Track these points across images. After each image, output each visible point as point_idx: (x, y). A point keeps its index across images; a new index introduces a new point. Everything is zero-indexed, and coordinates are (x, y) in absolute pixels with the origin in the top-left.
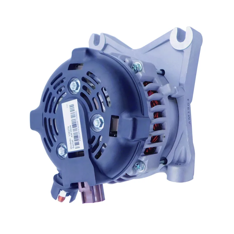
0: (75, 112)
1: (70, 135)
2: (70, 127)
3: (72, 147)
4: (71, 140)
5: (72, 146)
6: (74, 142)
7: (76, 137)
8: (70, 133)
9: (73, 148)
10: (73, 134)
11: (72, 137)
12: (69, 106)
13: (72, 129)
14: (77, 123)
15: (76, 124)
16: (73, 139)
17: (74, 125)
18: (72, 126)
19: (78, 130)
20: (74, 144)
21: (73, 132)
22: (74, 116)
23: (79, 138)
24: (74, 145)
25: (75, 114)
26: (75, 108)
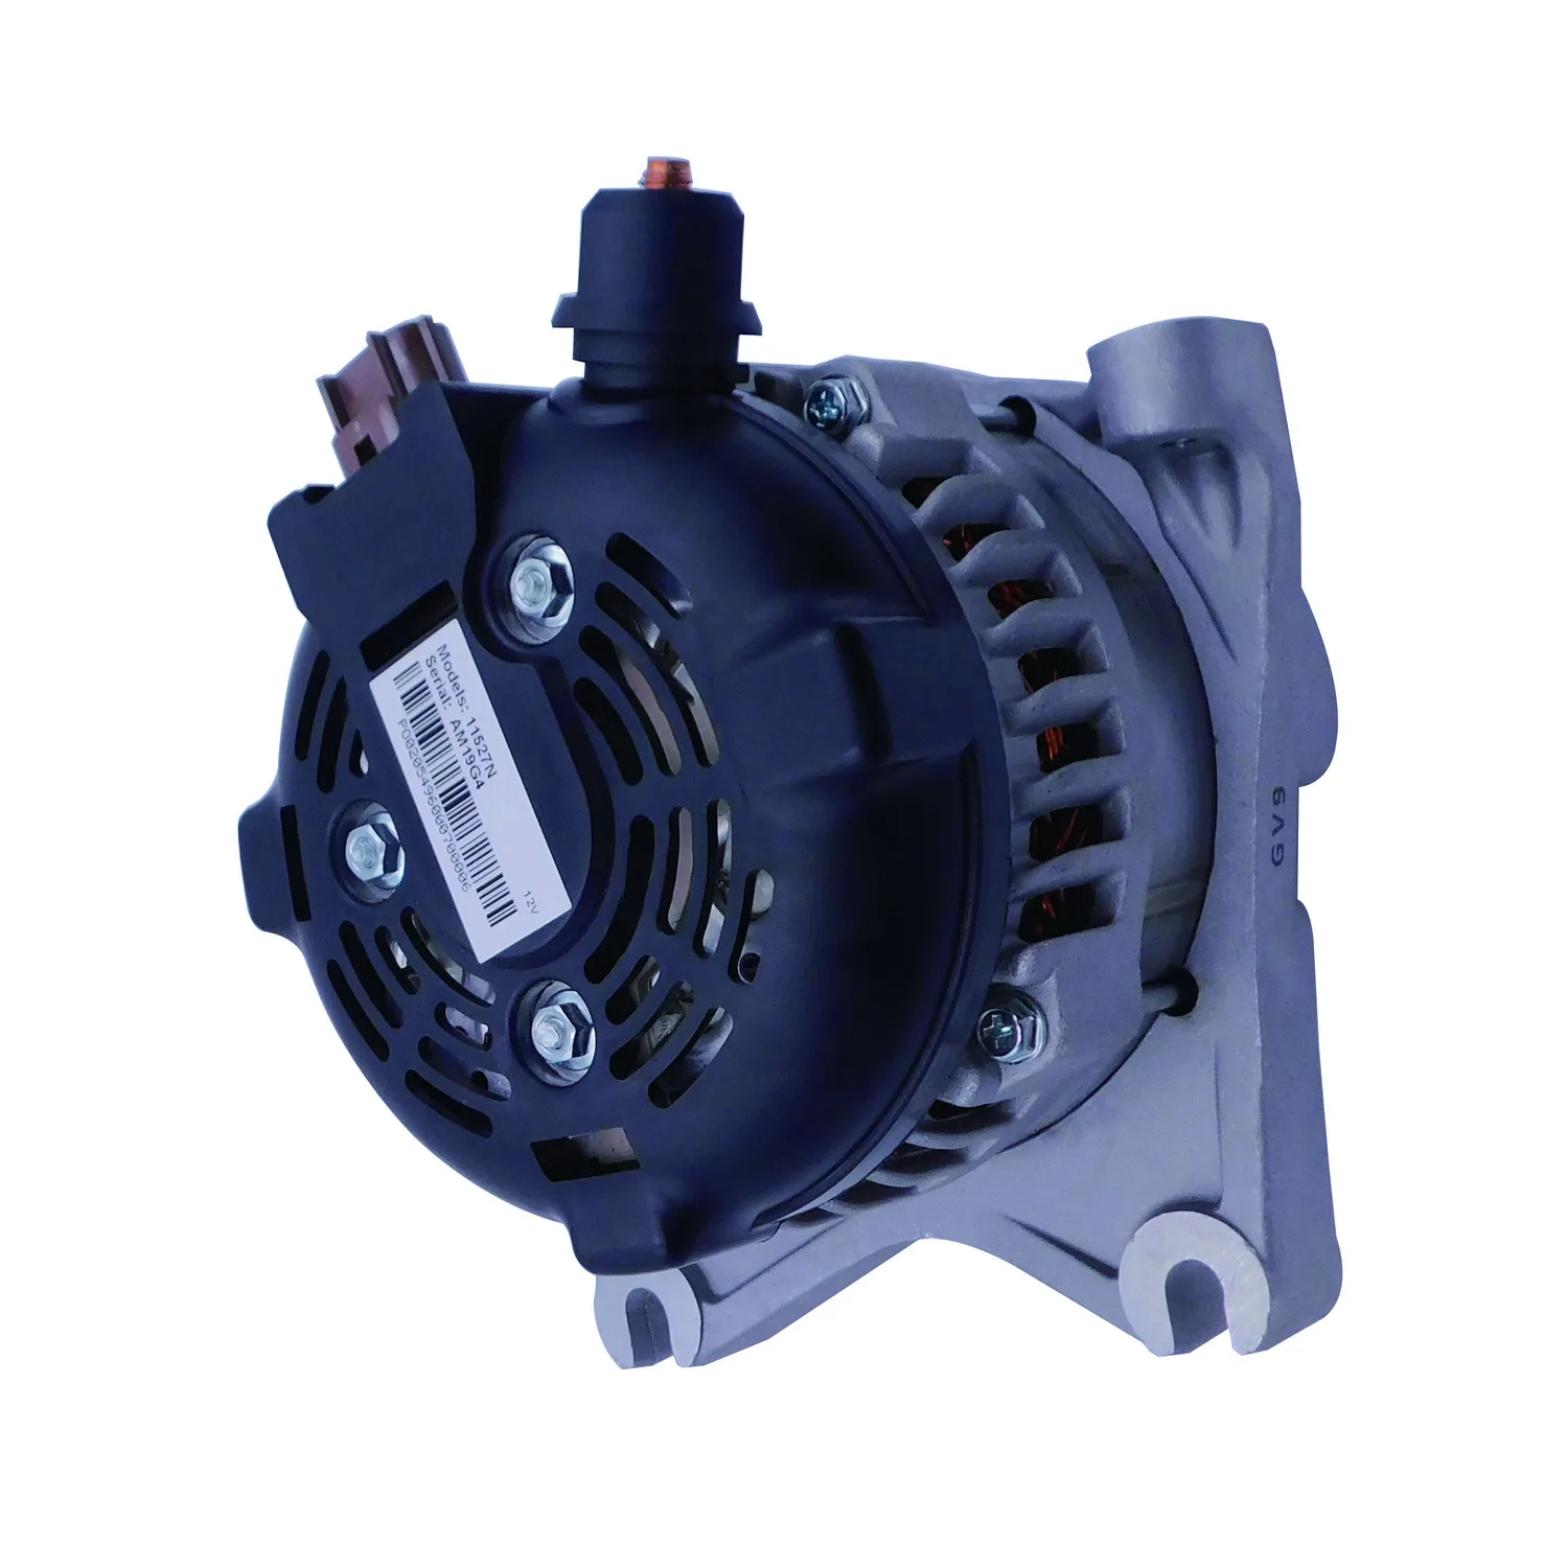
0: (470, 881)
1: (469, 730)
2: (483, 777)
3: (439, 658)
4: (454, 701)
5: (439, 666)
6: (435, 698)
7: (430, 732)
8: (471, 744)
9: (431, 661)
10: (453, 740)
11: (456, 723)
12: (517, 904)
13: (465, 773)
14: (445, 816)
15: (447, 809)
16: (447, 715)
17: (456, 799)
18: (472, 785)
19: (429, 776)
20: (433, 687)
21: (458, 751)
22: (468, 854)
23: (413, 736)
24: (430, 682)
25: (466, 870)
26: (480, 903)
